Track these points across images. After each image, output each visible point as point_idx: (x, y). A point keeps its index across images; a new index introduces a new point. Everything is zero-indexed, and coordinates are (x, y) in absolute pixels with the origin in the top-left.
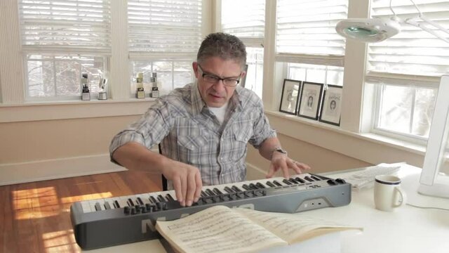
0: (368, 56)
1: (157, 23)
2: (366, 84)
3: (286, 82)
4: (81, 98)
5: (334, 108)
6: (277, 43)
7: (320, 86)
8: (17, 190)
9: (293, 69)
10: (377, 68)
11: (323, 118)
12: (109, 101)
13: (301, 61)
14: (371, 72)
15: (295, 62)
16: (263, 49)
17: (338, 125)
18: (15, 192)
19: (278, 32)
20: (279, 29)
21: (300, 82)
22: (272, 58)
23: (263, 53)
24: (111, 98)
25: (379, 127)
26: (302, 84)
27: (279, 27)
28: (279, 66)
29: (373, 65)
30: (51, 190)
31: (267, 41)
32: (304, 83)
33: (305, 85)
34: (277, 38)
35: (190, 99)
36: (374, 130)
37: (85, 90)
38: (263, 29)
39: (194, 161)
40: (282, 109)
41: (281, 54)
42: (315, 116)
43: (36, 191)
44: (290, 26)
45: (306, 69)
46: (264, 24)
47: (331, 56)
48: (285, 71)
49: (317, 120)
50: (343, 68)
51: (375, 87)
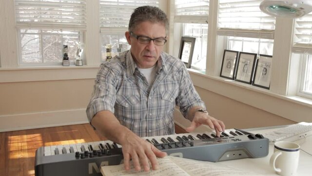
0: (295, 30)
1: (123, 4)
2: (293, 54)
3: (226, 52)
4: (62, 64)
5: (265, 74)
6: (219, 20)
7: (254, 56)
8: (11, 136)
9: (232, 41)
10: (303, 40)
11: (256, 83)
12: (84, 66)
13: (238, 35)
14: (297, 44)
15: (233, 36)
16: (207, 25)
17: (268, 88)
18: (10, 137)
19: (221, 11)
20: (220, 8)
21: (237, 52)
22: (215, 32)
23: (207, 28)
24: (86, 64)
25: (304, 91)
26: (239, 54)
27: (221, 6)
28: (220, 39)
29: (299, 38)
30: (38, 137)
31: (210, 18)
32: (241, 53)
33: (242, 55)
34: (220, 15)
35: (126, 64)
36: (299, 93)
37: (66, 57)
38: (208, 8)
39: (128, 116)
40: (222, 75)
41: (222, 29)
42: (249, 81)
43: (25, 137)
44: (229, 6)
45: (243, 41)
46: (208, 4)
47: (263, 30)
48: (225, 43)
49: (251, 84)
50: (273, 41)
51: (301, 57)
